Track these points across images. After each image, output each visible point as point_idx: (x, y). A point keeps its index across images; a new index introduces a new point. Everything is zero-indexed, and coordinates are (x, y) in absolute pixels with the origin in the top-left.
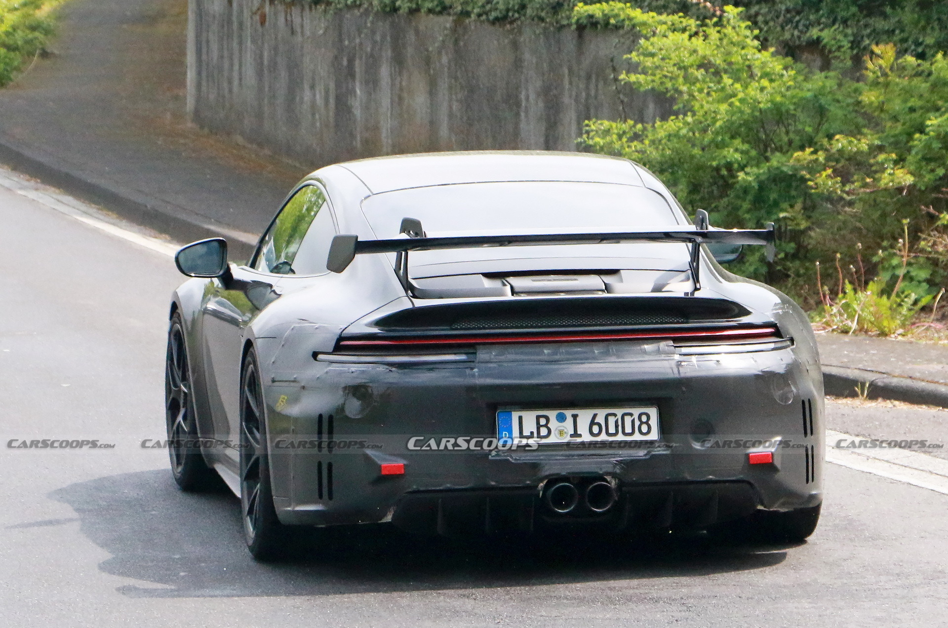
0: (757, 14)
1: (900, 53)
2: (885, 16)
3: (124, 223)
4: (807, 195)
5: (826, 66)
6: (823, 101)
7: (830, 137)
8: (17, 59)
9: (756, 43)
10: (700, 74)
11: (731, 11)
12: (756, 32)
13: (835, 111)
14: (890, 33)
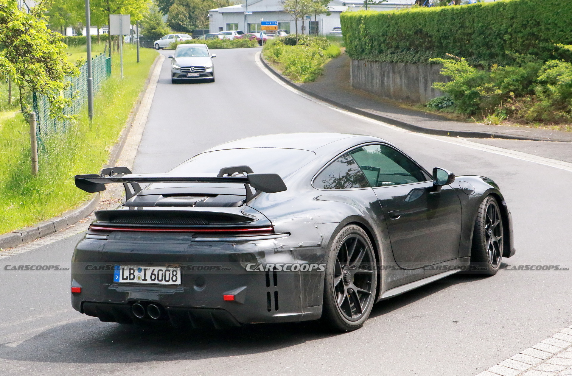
0: (468, 59)
1: (499, 66)
2: (495, 59)
3: (339, 108)
4: (479, 96)
5: (483, 69)
6: (482, 77)
7: (484, 84)
8: (316, 76)
9: (468, 65)
10: (456, 72)
11: (463, 59)
12: (468, 63)
13: (485, 78)
14: (496, 62)
